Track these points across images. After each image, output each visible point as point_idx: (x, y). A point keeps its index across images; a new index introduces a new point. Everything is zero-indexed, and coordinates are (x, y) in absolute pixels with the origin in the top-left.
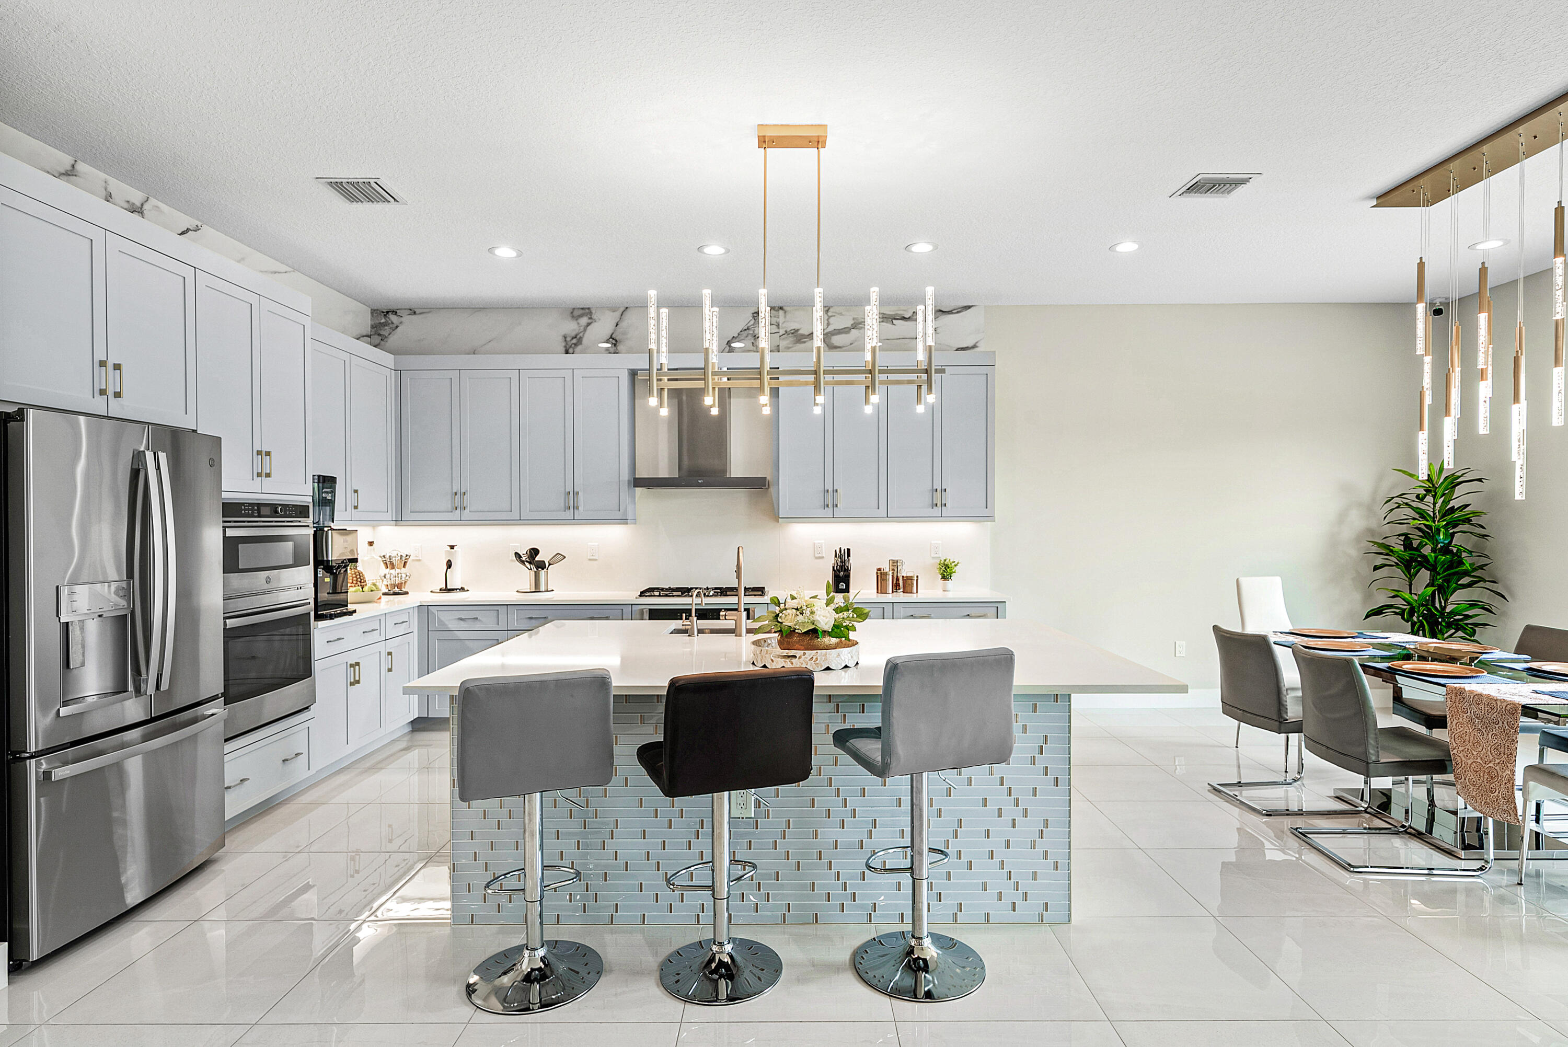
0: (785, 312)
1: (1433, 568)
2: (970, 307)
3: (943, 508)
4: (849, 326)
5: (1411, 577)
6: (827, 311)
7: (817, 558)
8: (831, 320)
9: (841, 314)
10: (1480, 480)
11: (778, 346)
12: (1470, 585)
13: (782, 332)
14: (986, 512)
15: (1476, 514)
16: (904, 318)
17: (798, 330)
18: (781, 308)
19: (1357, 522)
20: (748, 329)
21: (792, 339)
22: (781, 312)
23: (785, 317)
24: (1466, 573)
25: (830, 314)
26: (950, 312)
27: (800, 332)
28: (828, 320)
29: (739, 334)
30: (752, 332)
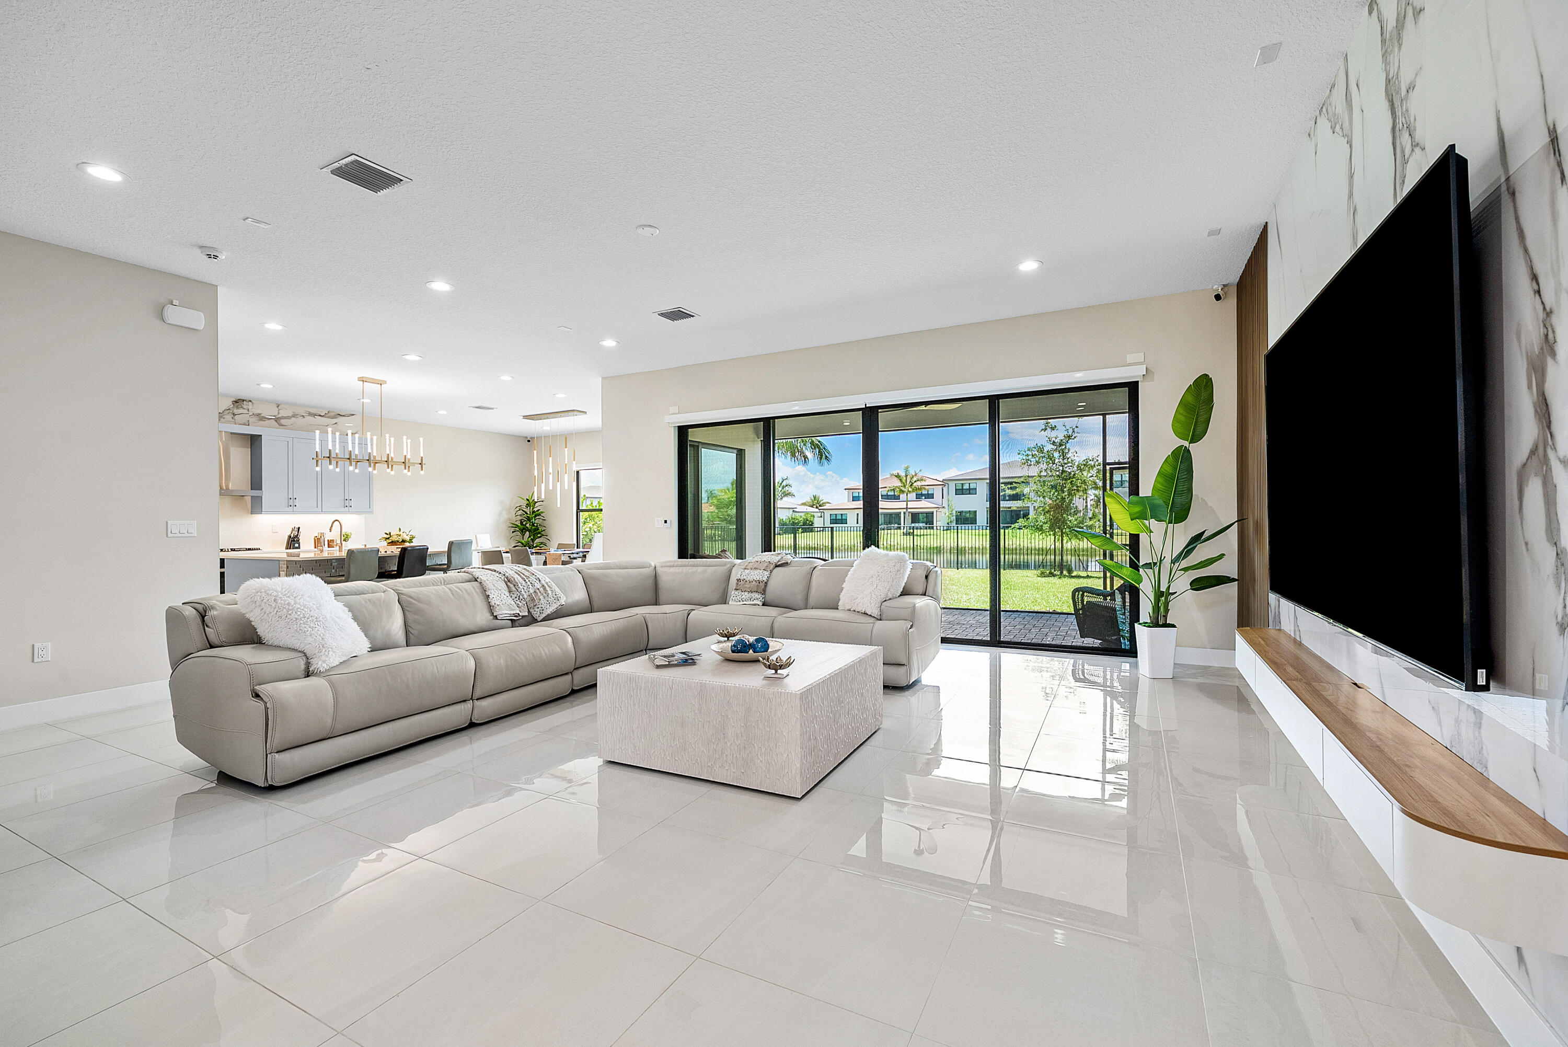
0: (253, 403)
1: (530, 531)
2: (353, 415)
3: (350, 508)
4: (291, 415)
5: (524, 535)
6: (278, 406)
7: (273, 532)
8: (280, 411)
9: (286, 409)
10: (542, 501)
11: (248, 421)
12: (540, 537)
13: (251, 414)
14: (369, 510)
15: (542, 512)
16: (320, 416)
17: (260, 414)
18: (250, 401)
19: (505, 516)
20: (229, 409)
21: (258, 418)
22: (250, 403)
23: (253, 406)
24: (539, 533)
25: (279, 408)
26: (344, 416)
27: (262, 415)
28: (278, 411)
29: (223, 412)
30: (231, 411)
